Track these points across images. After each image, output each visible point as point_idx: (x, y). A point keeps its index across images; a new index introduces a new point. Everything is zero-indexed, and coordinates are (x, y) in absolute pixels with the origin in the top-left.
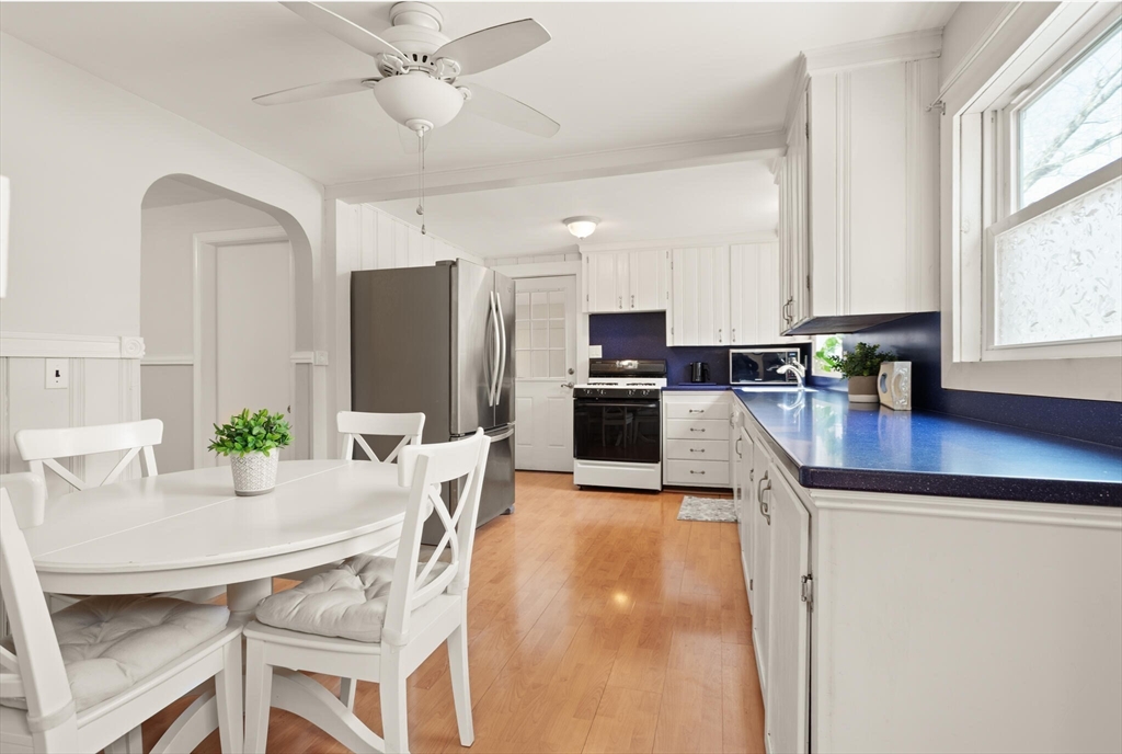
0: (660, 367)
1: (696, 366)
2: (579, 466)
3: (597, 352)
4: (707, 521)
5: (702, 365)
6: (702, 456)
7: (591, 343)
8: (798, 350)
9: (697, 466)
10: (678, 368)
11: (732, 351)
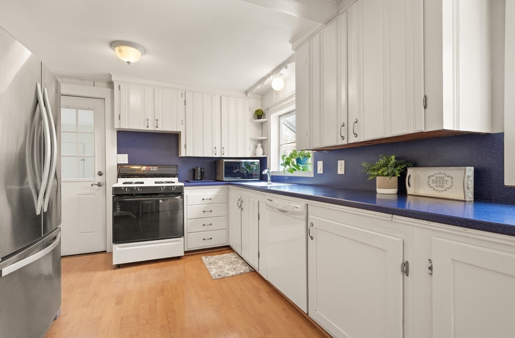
0: (172, 170)
1: (197, 170)
2: (118, 249)
3: (124, 159)
4: (233, 276)
5: (201, 169)
6: (210, 228)
7: (119, 152)
8: (258, 161)
9: (207, 235)
10: (185, 171)
11: (225, 160)
